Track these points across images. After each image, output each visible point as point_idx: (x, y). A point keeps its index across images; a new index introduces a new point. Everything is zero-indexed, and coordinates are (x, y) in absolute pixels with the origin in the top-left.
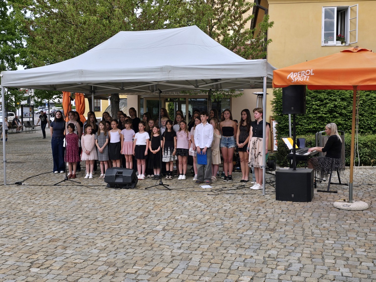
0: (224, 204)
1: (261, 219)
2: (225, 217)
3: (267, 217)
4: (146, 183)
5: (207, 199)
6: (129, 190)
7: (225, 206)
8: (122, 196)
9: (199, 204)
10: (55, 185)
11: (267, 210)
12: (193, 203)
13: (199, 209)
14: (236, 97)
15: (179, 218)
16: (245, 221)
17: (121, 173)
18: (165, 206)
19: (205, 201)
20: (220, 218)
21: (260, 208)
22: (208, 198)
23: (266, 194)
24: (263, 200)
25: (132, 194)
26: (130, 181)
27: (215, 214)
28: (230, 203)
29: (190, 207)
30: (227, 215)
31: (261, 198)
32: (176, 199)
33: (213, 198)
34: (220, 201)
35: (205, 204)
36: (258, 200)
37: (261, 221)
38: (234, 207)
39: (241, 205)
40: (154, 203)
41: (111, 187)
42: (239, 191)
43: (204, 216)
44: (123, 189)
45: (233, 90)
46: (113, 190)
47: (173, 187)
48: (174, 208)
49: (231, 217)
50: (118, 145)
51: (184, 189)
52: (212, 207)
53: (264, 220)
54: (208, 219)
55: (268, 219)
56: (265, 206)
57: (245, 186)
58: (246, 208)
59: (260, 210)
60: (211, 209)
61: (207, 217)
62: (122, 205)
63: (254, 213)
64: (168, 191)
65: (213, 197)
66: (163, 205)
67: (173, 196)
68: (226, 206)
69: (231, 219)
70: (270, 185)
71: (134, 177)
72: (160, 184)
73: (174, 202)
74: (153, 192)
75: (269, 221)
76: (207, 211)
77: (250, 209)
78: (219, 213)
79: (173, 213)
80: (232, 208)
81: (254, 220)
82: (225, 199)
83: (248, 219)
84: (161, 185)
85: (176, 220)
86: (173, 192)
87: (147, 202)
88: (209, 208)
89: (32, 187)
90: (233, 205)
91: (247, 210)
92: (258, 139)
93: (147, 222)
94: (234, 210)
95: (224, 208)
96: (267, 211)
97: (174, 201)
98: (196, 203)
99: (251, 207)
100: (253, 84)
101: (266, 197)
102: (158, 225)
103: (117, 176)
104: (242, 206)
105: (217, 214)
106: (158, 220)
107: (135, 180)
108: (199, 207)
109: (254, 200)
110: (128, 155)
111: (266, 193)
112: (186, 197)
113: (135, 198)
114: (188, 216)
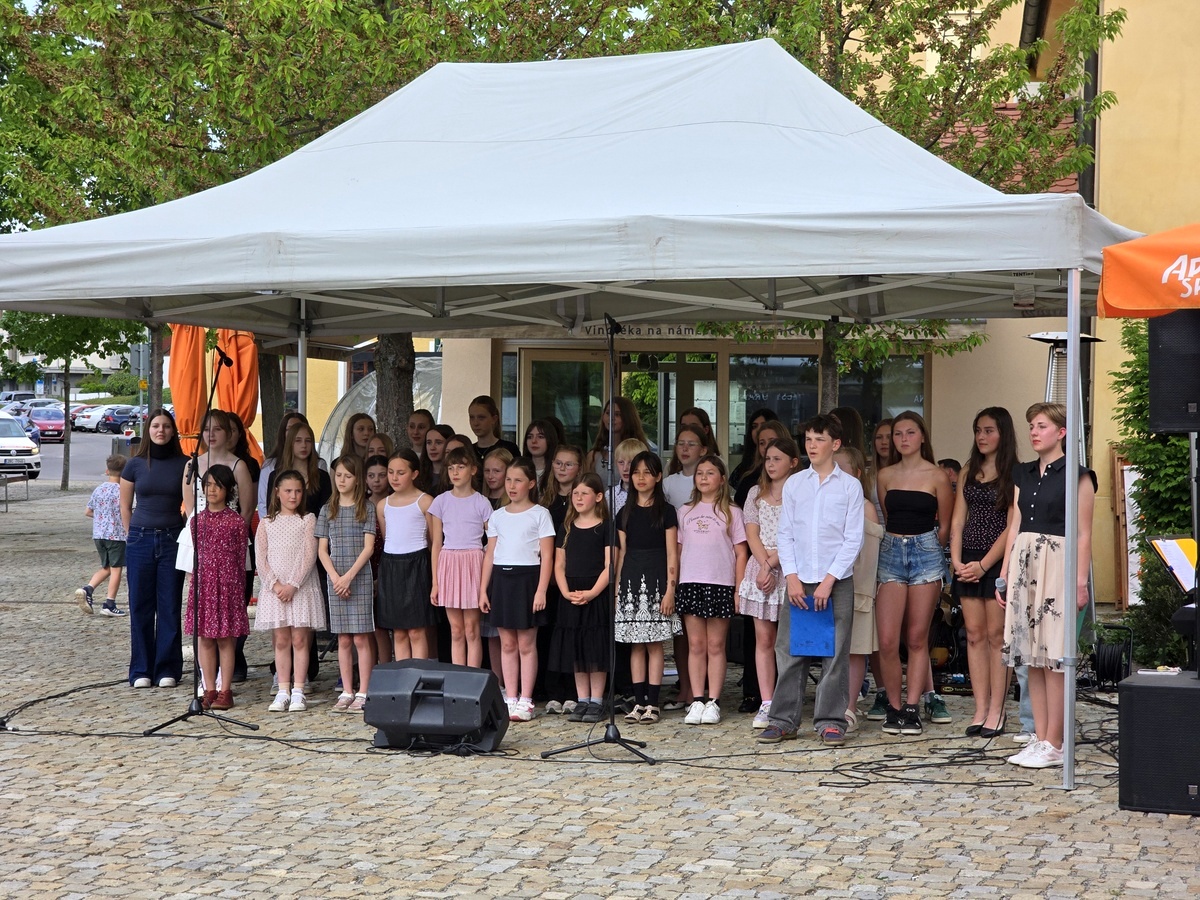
0: (893, 823)
1: (1051, 880)
2: (896, 868)
3: (1074, 872)
4: (545, 734)
5: (817, 802)
6: (472, 761)
7: (895, 829)
8: (446, 782)
9: (783, 820)
10: (149, 734)
11: (1078, 845)
12: (758, 814)
13: (781, 837)
14: (950, 353)
15: (698, 868)
16: (979, 884)
17: (437, 685)
18: (635, 826)
19: (808, 806)
20: (871, 873)
21: (1046, 837)
22: (822, 798)
23: (1078, 786)
24: (1064, 809)
25: (484, 776)
26: (477, 722)
27: (856, 860)
28: (916, 819)
29: (741, 832)
30: (902, 861)
31: (1057, 799)
32: (680, 799)
33: (842, 798)
34: (872, 811)
35: (810, 821)
36: (1042, 808)
37: (1049, 886)
38: (935, 835)
39: (966, 827)
40: (587, 814)
41: (390, 747)
42: (960, 771)
43: (803, 864)
44: (442, 757)
45: (935, 323)
46: (401, 759)
47: (666, 754)
48: (675, 835)
49: (919, 870)
50: (420, 564)
51: (716, 763)
52: (837, 831)
53: (1061, 882)
54: (822, 875)
55: (1079, 880)
56: (1068, 832)
57: (988, 754)
58: (985, 839)
59: (1045, 844)
60: (834, 840)
61: (818, 869)
62: (449, 819)
63: (1024, 856)
64: (645, 767)
65: (843, 794)
66: (624, 822)
67: (665, 788)
68: (900, 829)
69: (922, 878)
70: (1099, 748)
71: (494, 705)
72: (607, 740)
73: (671, 810)
74: (580, 772)
75: (1082, 888)
76: (816, 848)
77: (1005, 841)
78: (869, 855)
79: (670, 849)
80: (925, 838)
81: (1018, 883)
82: (896, 804)
83: (991, 878)
84: (615, 742)
85: (685, 878)
86: (667, 772)
87: (554, 809)
88: (827, 835)
89: (54, 739)
90: (932, 825)
91: (989, 846)
92: (1041, 540)
93: (565, 881)
94: (935, 845)
95: (891, 835)
96: (1077, 852)
97: (675, 805)
98: (768, 816)
99: (1011, 834)
100: (1029, 296)
101: (1077, 798)
102: (608, 892)
103: (417, 699)
104: (971, 830)
105: (861, 858)
106: (608, 877)
107: (499, 718)
108: (782, 832)
109: (1022, 808)
110: (461, 612)
111: (1080, 780)
112: (725, 791)
113: (503, 792)
114: (734, 863)
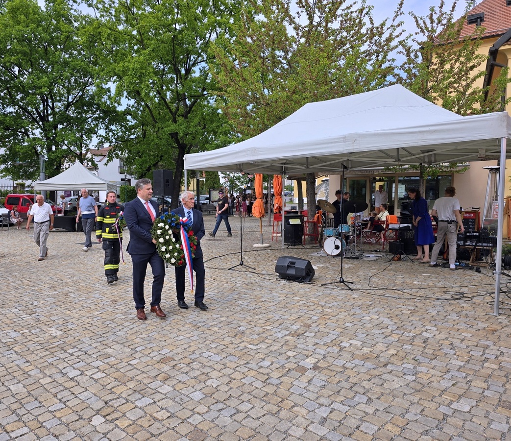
0: (426, 328)
2: (423, 355)
3: (501, 368)
5: (400, 313)
6: (302, 285)
7: (426, 331)
9: (387, 321)
11: (502, 349)
12: (378, 317)
13: (383, 330)
15: (347, 345)
16: (458, 370)
17: (294, 263)
18: (334, 319)
19: (397, 315)
20: (413, 356)
21: (488, 343)
22: (403, 312)
23: (500, 314)
24: (495, 327)
25: (302, 291)
26: (304, 274)
27: (407, 347)
28: (435, 326)
29: (369, 326)
30: (426, 350)
31: (492, 320)
33: (410, 312)
34: (420, 320)
35: (396, 323)
36: (485, 325)
37: (490, 376)
38: (443, 336)
39: (455, 333)
40: (323, 311)
41: (283, 279)
43: (387, 347)
44: (295, 283)
49: (433, 357)
52: (404, 329)
53: (495, 373)
54: (393, 355)
55: (503, 374)
56: (497, 341)
58: (462, 340)
59: (488, 347)
60: (402, 334)
61: (392, 352)
63: (477, 353)
66: (333, 316)
67: (352, 302)
68: (429, 331)
69: (433, 362)
71: (309, 269)
72: (340, 282)
73: (349, 312)
74: (329, 292)
75: (505, 379)
76: (395, 338)
77: (470, 343)
78: (414, 345)
79: (341, 332)
80: (437, 337)
82: (428, 317)
83: (464, 367)
85: (341, 350)
86: (355, 295)
88: (400, 332)
90: (441, 330)
91: (463, 345)
93: (298, 346)
94: (441, 342)
95: (424, 334)
96: (502, 354)
97: (352, 310)
98: (382, 319)
99: (473, 339)
101: (499, 320)
102: (310, 354)
103: (288, 267)
104: (457, 335)
105: (410, 347)
106: (314, 345)
107: (311, 273)
109: (477, 324)
111: (501, 311)
112: (371, 305)
113: (302, 299)
114: (362, 343)
